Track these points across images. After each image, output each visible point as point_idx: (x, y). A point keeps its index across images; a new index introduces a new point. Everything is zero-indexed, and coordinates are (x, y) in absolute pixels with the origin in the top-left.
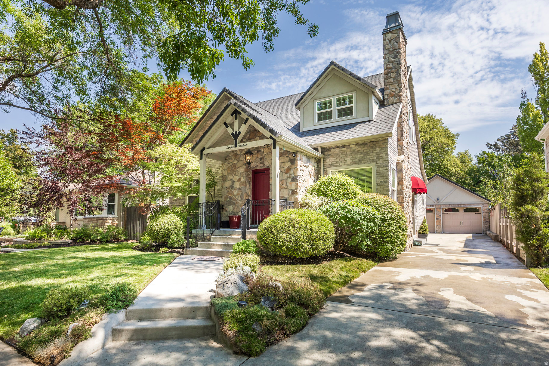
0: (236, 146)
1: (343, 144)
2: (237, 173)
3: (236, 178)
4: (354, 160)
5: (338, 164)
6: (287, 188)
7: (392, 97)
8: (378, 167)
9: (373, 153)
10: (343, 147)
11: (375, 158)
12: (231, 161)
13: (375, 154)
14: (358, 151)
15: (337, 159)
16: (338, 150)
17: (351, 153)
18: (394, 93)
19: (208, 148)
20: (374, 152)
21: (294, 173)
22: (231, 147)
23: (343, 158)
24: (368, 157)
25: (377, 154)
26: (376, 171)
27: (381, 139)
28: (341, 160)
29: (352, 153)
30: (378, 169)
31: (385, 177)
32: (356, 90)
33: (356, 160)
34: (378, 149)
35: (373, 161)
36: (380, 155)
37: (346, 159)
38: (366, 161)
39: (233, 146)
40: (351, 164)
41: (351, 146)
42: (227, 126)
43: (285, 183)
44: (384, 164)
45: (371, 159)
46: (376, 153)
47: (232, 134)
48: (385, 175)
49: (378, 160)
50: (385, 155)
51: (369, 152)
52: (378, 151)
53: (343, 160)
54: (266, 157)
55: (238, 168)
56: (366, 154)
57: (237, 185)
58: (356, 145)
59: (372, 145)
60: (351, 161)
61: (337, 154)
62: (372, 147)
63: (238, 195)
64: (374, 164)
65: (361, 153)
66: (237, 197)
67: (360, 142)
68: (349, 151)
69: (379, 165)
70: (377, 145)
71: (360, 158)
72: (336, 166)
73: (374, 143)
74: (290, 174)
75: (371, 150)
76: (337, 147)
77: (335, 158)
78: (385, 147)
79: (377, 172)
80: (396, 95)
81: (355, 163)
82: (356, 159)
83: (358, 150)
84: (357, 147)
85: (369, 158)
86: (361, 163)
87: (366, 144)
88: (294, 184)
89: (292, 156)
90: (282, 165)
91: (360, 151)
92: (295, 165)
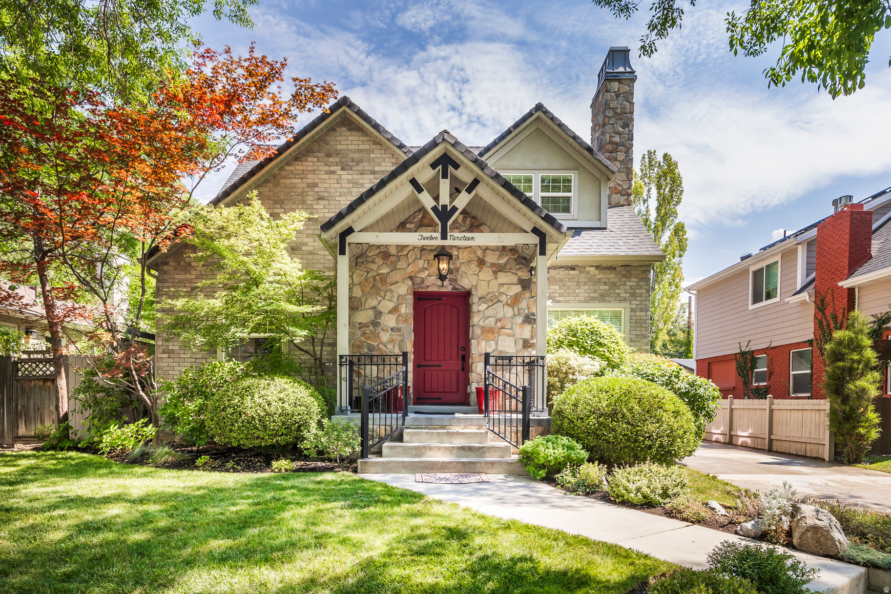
0: (444, 237)
1: (574, 263)
2: (388, 294)
3: (386, 305)
4: (592, 295)
5: (562, 299)
6: (513, 335)
7: (616, 194)
8: (632, 310)
9: (625, 285)
10: (573, 268)
11: (628, 295)
12: (374, 267)
13: (628, 287)
14: (600, 280)
15: (560, 288)
16: (562, 273)
17: (587, 280)
18: (620, 188)
19: (360, 231)
20: (628, 283)
21: (529, 308)
22: (431, 238)
23: (571, 288)
24: (617, 291)
25: (631, 288)
26: (629, 317)
27: (641, 263)
28: (568, 291)
29: (590, 281)
30: (633, 314)
31: (644, 329)
32: (578, 169)
33: (596, 295)
34: (634, 280)
35: (625, 300)
36: (637, 291)
37: (577, 291)
38: (614, 299)
39: (438, 235)
40: (586, 301)
41: (587, 269)
42: (419, 189)
43: (509, 326)
44: (643, 306)
45: (622, 295)
46: (631, 286)
47: (434, 209)
48: (643, 325)
49: (633, 298)
50: (645, 291)
51: (618, 284)
52: (635, 284)
53: (572, 291)
54: (463, 268)
55: (392, 284)
56: (613, 285)
57: (390, 321)
58: (597, 267)
59: (624, 272)
60: (586, 295)
61: (561, 280)
62: (624, 276)
63: (392, 341)
64: (627, 305)
65: (605, 284)
66: (390, 346)
67: (605, 265)
68: (583, 278)
69: (634, 306)
70: (632, 272)
71: (602, 292)
72: (558, 302)
73: (628, 268)
74: (519, 310)
75: (623, 280)
76: (561, 267)
77: (557, 287)
78: (645, 278)
79: (631, 319)
80: (624, 192)
81: (593, 299)
82: (596, 292)
83: (599, 276)
84: (598, 272)
85: (619, 294)
86: (604, 301)
87: (615, 268)
88: (528, 328)
89: (524, 274)
90: (503, 290)
91: (603, 280)
92: (531, 292)
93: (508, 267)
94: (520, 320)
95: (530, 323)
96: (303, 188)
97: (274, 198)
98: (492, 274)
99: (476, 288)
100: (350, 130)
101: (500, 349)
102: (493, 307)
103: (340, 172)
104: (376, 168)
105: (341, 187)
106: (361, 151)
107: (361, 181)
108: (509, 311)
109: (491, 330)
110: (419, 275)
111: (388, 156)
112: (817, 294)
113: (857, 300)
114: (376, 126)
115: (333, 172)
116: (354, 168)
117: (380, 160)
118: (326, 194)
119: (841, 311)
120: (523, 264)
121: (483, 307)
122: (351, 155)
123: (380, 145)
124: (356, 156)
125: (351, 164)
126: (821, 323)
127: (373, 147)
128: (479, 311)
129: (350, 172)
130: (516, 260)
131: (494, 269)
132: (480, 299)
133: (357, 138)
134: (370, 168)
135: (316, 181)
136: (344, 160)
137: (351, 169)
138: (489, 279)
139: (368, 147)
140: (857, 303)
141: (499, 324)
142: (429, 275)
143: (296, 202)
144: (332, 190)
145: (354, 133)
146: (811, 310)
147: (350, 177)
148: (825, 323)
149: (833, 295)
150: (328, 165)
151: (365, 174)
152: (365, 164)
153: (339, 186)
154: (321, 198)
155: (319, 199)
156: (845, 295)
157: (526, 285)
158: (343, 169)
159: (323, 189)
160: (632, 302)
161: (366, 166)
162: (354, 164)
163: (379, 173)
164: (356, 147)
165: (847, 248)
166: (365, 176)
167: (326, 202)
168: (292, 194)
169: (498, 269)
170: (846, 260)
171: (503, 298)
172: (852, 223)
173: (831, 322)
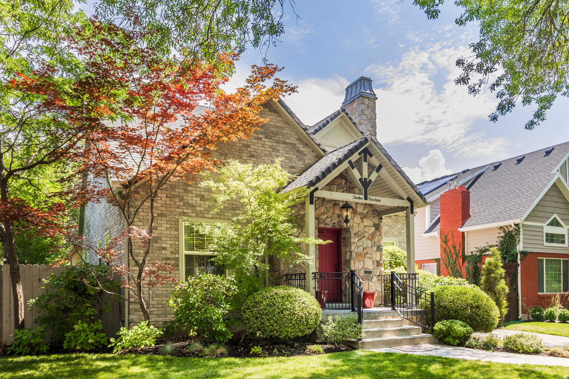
0: (366, 198)
6: (372, 258)
8: (400, 242)
9: (396, 227)
11: (397, 233)
13: (398, 229)
20: (397, 226)
25: (399, 229)
34: (400, 224)
35: (395, 236)
36: (402, 231)
38: (391, 235)
43: (370, 252)
45: (395, 233)
49: (400, 235)
51: (393, 226)
52: (400, 227)
59: (395, 219)
62: (396, 222)
64: (397, 239)
65: (387, 226)
69: (400, 240)
70: (399, 220)
71: (386, 230)
73: (397, 217)
75: (395, 224)
85: (393, 232)
86: (387, 236)
87: (392, 217)
88: (379, 253)
89: (376, 221)
90: (366, 229)
91: (386, 223)
92: (380, 232)
93: (368, 216)
94: (375, 249)
95: (380, 251)
96: (240, 147)
97: (221, 151)
98: (360, 219)
99: (353, 227)
100: (270, 111)
101: (365, 266)
102: (362, 240)
103: (264, 139)
104: (287, 141)
105: (265, 150)
106: (277, 127)
107: (277, 148)
108: (369, 243)
109: (360, 255)
110: (322, 217)
111: (293, 133)
112: (441, 233)
113: (466, 239)
114: (291, 113)
115: (260, 139)
116: (273, 138)
117: (289, 135)
118: (255, 154)
119: (458, 244)
120: (375, 214)
121: (356, 239)
122: (271, 129)
123: (289, 125)
124: (274, 129)
125: (271, 135)
126: (445, 249)
127: (284, 125)
128: (354, 242)
129: (271, 140)
130: (372, 211)
131: (361, 216)
132: (355, 234)
133: (275, 118)
134: (283, 139)
135: (249, 143)
136: (267, 131)
137: (271, 139)
138: (359, 222)
139: (281, 125)
140: (466, 240)
141: (365, 251)
142: (327, 217)
143: (236, 157)
144: (259, 151)
145: (273, 114)
146: (438, 242)
147: (270, 144)
148: (448, 250)
149: (453, 235)
150: (256, 133)
151: (279, 143)
152: (280, 137)
153: (263, 149)
154: (252, 156)
155: (251, 156)
156: (461, 235)
157: (377, 227)
158: (266, 138)
159: (254, 150)
160: (400, 237)
161: (280, 138)
162: (273, 135)
163: (289, 144)
164: (274, 124)
165: (461, 210)
166: (281, 145)
167: (255, 159)
168: (233, 150)
169: (364, 217)
170: (460, 216)
171: (366, 235)
172: (462, 197)
173: (452, 249)
